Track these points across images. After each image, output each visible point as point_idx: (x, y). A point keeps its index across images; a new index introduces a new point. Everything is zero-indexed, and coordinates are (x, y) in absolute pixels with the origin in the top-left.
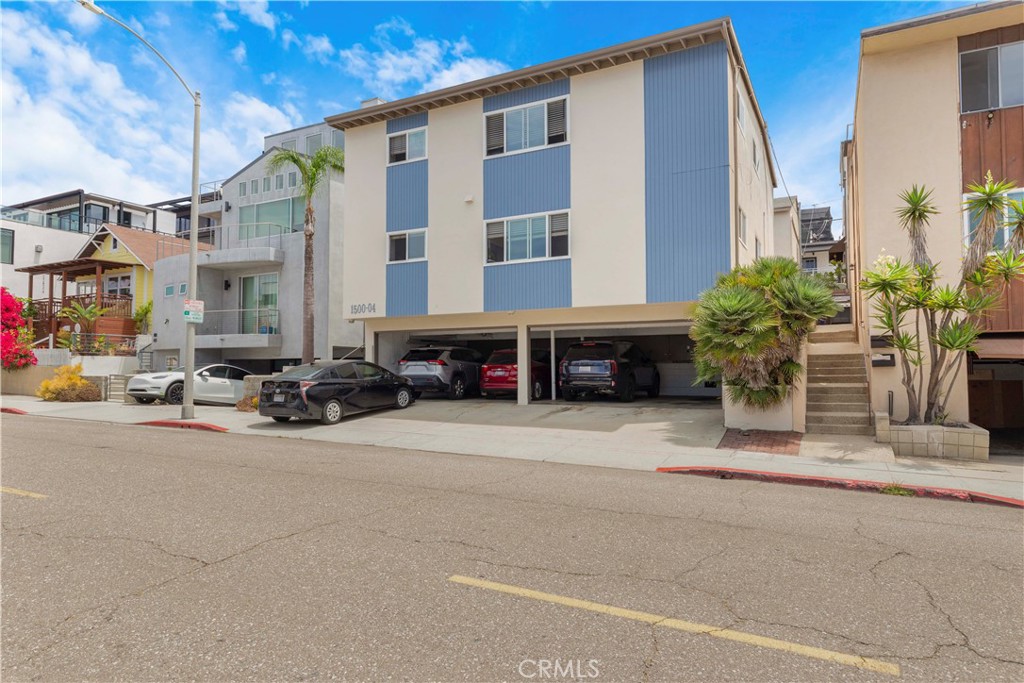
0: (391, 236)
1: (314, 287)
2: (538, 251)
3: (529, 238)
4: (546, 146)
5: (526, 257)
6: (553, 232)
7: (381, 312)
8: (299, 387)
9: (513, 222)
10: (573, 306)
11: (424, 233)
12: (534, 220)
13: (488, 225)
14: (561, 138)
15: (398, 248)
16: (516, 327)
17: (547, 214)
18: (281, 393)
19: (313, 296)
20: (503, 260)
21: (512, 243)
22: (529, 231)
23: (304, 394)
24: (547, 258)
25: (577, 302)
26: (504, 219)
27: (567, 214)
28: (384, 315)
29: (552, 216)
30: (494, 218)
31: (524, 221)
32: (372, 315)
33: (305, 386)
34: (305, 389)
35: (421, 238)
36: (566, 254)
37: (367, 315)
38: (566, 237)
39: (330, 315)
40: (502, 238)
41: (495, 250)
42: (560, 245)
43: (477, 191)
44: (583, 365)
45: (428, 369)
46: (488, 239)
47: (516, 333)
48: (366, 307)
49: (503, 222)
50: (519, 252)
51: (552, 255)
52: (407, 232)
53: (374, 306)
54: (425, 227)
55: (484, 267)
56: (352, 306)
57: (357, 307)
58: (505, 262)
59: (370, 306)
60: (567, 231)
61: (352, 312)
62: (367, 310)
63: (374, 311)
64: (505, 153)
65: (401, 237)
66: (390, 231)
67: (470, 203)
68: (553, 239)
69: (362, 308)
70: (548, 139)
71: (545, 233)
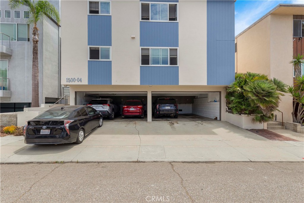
0: (90, 48)
1: (39, 68)
2: (165, 62)
3: (161, 57)
4: (168, 21)
5: (159, 64)
6: (170, 56)
7: (85, 82)
8: (63, 124)
9: (153, 49)
10: (179, 84)
11: (109, 48)
12: (163, 49)
13: (142, 49)
14: (175, 19)
15: (94, 54)
16: (147, 92)
17: (169, 48)
18: (47, 128)
19: (38, 72)
20: (149, 64)
21: (152, 57)
22: (161, 54)
23: (68, 128)
24: (169, 65)
26: (150, 48)
27: (177, 49)
28: (87, 84)
29: (170, 49)
30: (145, 46)
31: (158, 49)
32: (80, 83)
33: (68, 123)
34: (67, 125)
35: (108, 51)
36: (177, 65)
37: (76, 83)
38: (176, 58)
39: (44, 83)
40: (149, 55)
41: (145, 60)
42: (174, 61)
43: (137, 34)
44: (167, 106)
45: (103, 108)
46: (142, 55)
47: (147, 94)
48: (76, 79)
49: (149, 49)
50: (156, 61)
51: (171, 64)
52: (100, 47)
53: (81, 79)
54: (110, 46)
55: (140, 66)
56: (67, 79)
57: (70, 79)
58: (150, 65)
59: (78, 79)
60: (177, 55)
61: (67, 82)
62: (76, 81)
63: (81, 82)
64: (150, 21)
65: (96, 49)
66: (90, 45)
67: (133, 38)
68: (171, 58)
69: (74, 80)
70: (169, 18)
71: (168, 55)
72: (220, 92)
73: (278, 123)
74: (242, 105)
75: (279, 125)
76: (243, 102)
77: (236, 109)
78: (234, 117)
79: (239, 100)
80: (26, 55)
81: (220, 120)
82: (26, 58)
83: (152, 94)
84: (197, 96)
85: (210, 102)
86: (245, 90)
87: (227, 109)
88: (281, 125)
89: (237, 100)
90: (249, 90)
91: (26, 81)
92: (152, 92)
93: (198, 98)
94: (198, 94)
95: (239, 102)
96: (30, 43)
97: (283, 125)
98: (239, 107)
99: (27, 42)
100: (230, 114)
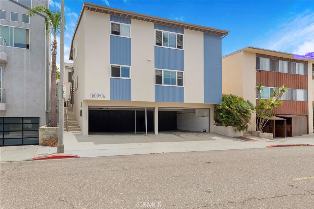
0: (112, 66)
2: (174, 83)
3: (171, 78)
4: (176, 48)
5: (169, 84)
6: (178, 77)
9: (165, 71)
10: (185, 102)
11: (129, 67)
12: (172, 72)
13: (156, 70)
14: (181, 47)
15: (116, 72)
17: (177, 71)
21: (165, 78)
22: (171, 75)
24: (177, 86)
25: (185, 101)
27: (182, 73)
28: (109, 99)
30: (158, 68)
31: (169, 72)
32: (103, 99)
35: (128, 70)
36: (182, 85)
37: (100, 98)
40: (162, 76)
41: (159, 80)
42: (180, 82)
43: (152, 57)
46: (156, 76)
48: (100, 95)
49: (162, 70)
50: (167, 82)
51: (178, 85)
52: (121, 66)
53: (104, 95)
54: (129, 65)
55: (155, 85)
56: (91, 94)
57: (94, 95)
58: (163, 85)
59: (101, 95)
60: (182, 78)
61: (91, 97)
62: (100, 96)
63: (104, 97)
64: (163, 46)
65: (117, 67)
66: (112, 63)
67: (149, 60)
68: (178, 79)
69: (97, 95)
70: (177, 46)
71: (176, 77)
72: (209, 109)
73: (248, 132)
74: (229, 119)
75: (249, 133)
76: (230, 117)
77: (225, 122)
78: (222, 129)
79: (227, 116)
80: (25, 64)
81: (209, 131)
82: (25, 67)
83: (158, 109)
84: (181, 111)
85: (198, 117)
86: (231, 108)
87: (215, 123)
88: (250, 134)
89: (225, 116)
90: (234, 108)
91: (25, 93)
92: (158, 107)
93: (181, 113)
94: (182, 109)
95: (227, 117)
96: (29, 50)
97: (251, 134)
98: (228, 120)
99: (26, 48)
100: (217, 126)
